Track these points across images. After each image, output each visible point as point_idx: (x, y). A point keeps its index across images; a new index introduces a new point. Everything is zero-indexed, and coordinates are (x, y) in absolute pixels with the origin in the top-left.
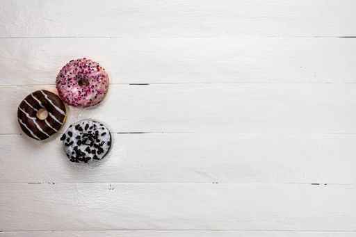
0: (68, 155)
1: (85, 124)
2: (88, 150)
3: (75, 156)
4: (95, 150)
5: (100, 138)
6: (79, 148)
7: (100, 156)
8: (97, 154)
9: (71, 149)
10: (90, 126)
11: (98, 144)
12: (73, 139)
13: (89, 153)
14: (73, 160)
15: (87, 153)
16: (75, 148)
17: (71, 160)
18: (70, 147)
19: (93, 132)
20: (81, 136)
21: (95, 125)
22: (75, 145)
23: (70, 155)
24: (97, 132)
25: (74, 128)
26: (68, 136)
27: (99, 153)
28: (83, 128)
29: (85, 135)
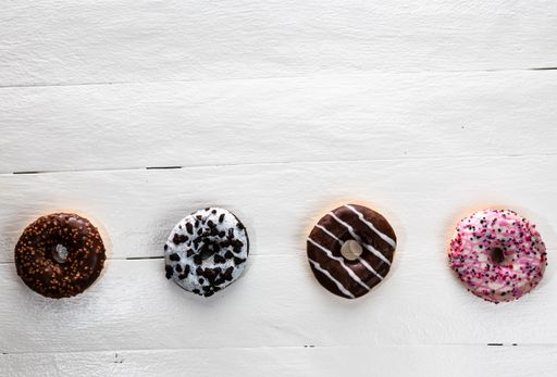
0: (196, 291)
1: (184, 227)
2: (219, 260)
3: (206, 283)
4: (229, 252)
5: (220, 228)
6: (203, 268)
7: (242, 255)
8: (236, 255)
9: (193, 278)
10: (193, 223)
11: (225, 238)
12: (184, 261)
13: (224, 262)
14: (208, 292)
15: (220, 265)
16: (199, 272)
17: (206, 295)
18: (190, 276)
19: (204, 227)
20: (192, 246)
21: (199, 217)
22: (194, 267)
23: (199, 287)
24: (210, 223)
25: (171, 245)
26: (173, 264)
27: (238, 250)
28: (186, 234)
29: (196, 242)
